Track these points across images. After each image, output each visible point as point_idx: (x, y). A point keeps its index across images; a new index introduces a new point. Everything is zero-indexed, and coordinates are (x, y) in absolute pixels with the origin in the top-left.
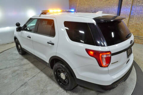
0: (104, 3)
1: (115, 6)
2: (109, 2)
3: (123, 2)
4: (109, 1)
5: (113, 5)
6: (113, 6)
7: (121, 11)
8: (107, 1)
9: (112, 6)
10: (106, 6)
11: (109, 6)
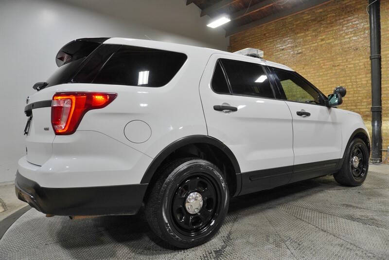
0: (329, 72)
1: (359, 75)
2: (342, 70)
3: (382, 63)
4: (341, 67)
5: (355, 74)
6: (356, 76)
7: (382, 86)
8: (336, 68)
9: (353, 78)
10: (333, 80)
11: (343, 79)
